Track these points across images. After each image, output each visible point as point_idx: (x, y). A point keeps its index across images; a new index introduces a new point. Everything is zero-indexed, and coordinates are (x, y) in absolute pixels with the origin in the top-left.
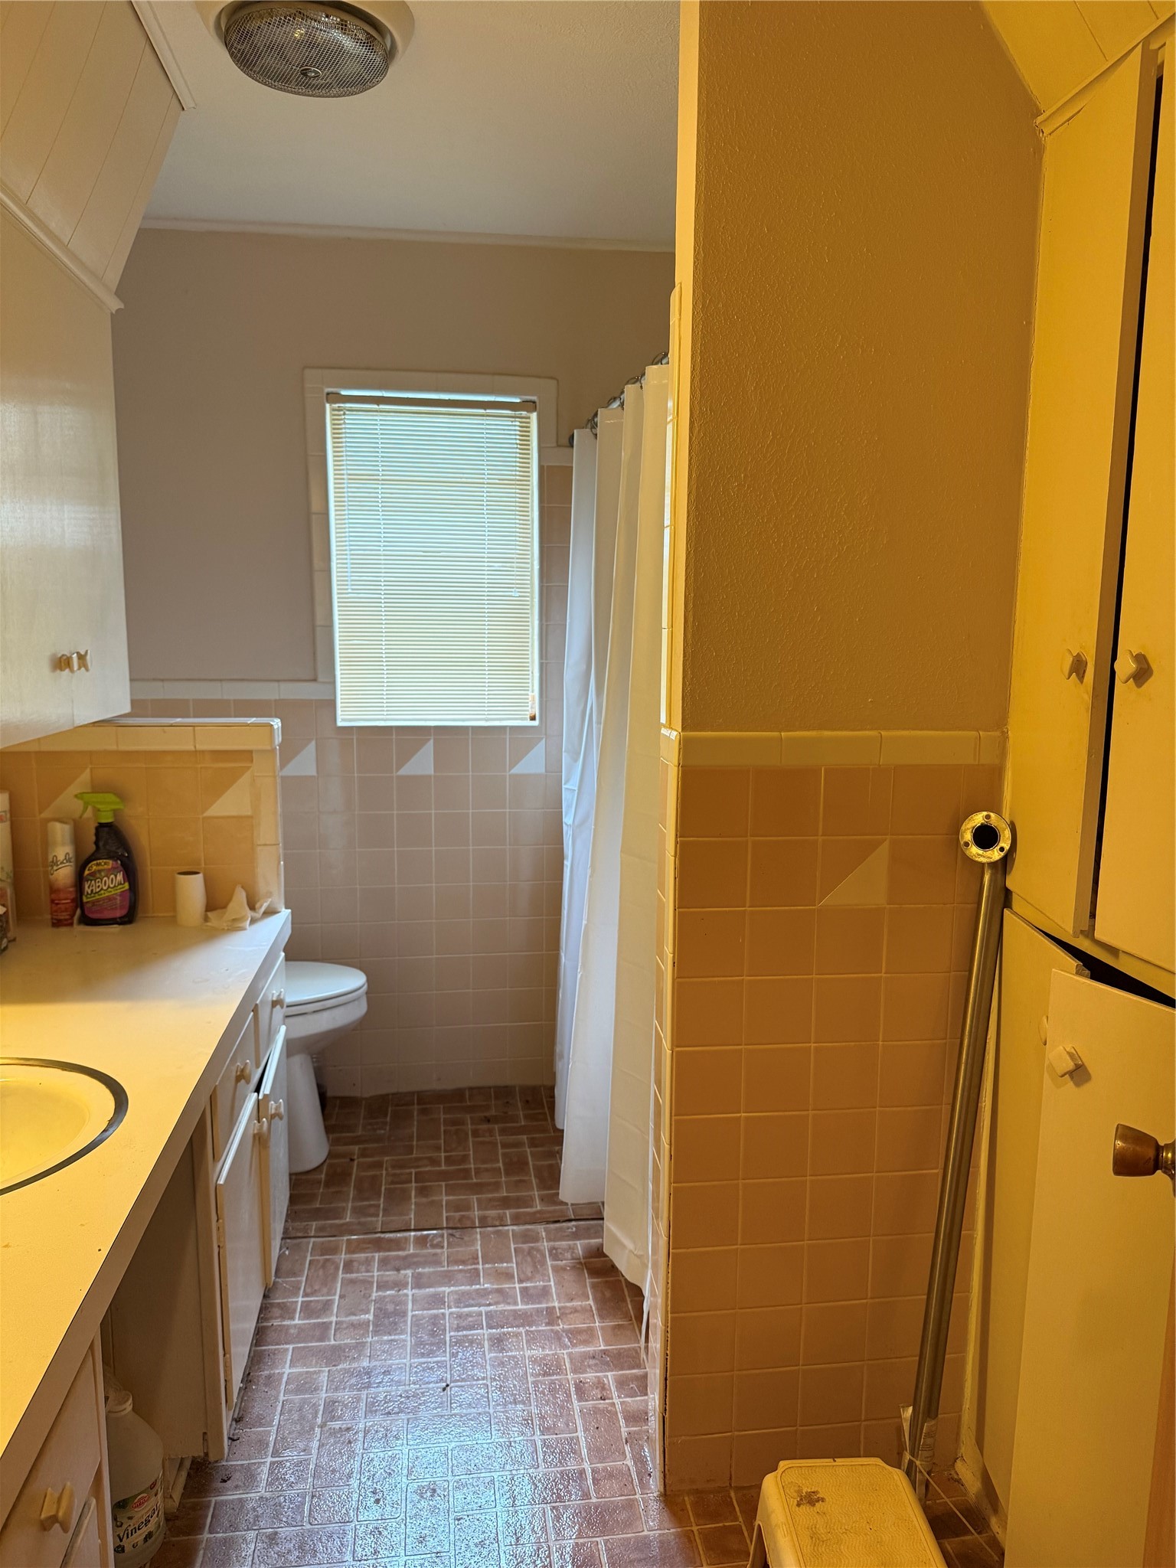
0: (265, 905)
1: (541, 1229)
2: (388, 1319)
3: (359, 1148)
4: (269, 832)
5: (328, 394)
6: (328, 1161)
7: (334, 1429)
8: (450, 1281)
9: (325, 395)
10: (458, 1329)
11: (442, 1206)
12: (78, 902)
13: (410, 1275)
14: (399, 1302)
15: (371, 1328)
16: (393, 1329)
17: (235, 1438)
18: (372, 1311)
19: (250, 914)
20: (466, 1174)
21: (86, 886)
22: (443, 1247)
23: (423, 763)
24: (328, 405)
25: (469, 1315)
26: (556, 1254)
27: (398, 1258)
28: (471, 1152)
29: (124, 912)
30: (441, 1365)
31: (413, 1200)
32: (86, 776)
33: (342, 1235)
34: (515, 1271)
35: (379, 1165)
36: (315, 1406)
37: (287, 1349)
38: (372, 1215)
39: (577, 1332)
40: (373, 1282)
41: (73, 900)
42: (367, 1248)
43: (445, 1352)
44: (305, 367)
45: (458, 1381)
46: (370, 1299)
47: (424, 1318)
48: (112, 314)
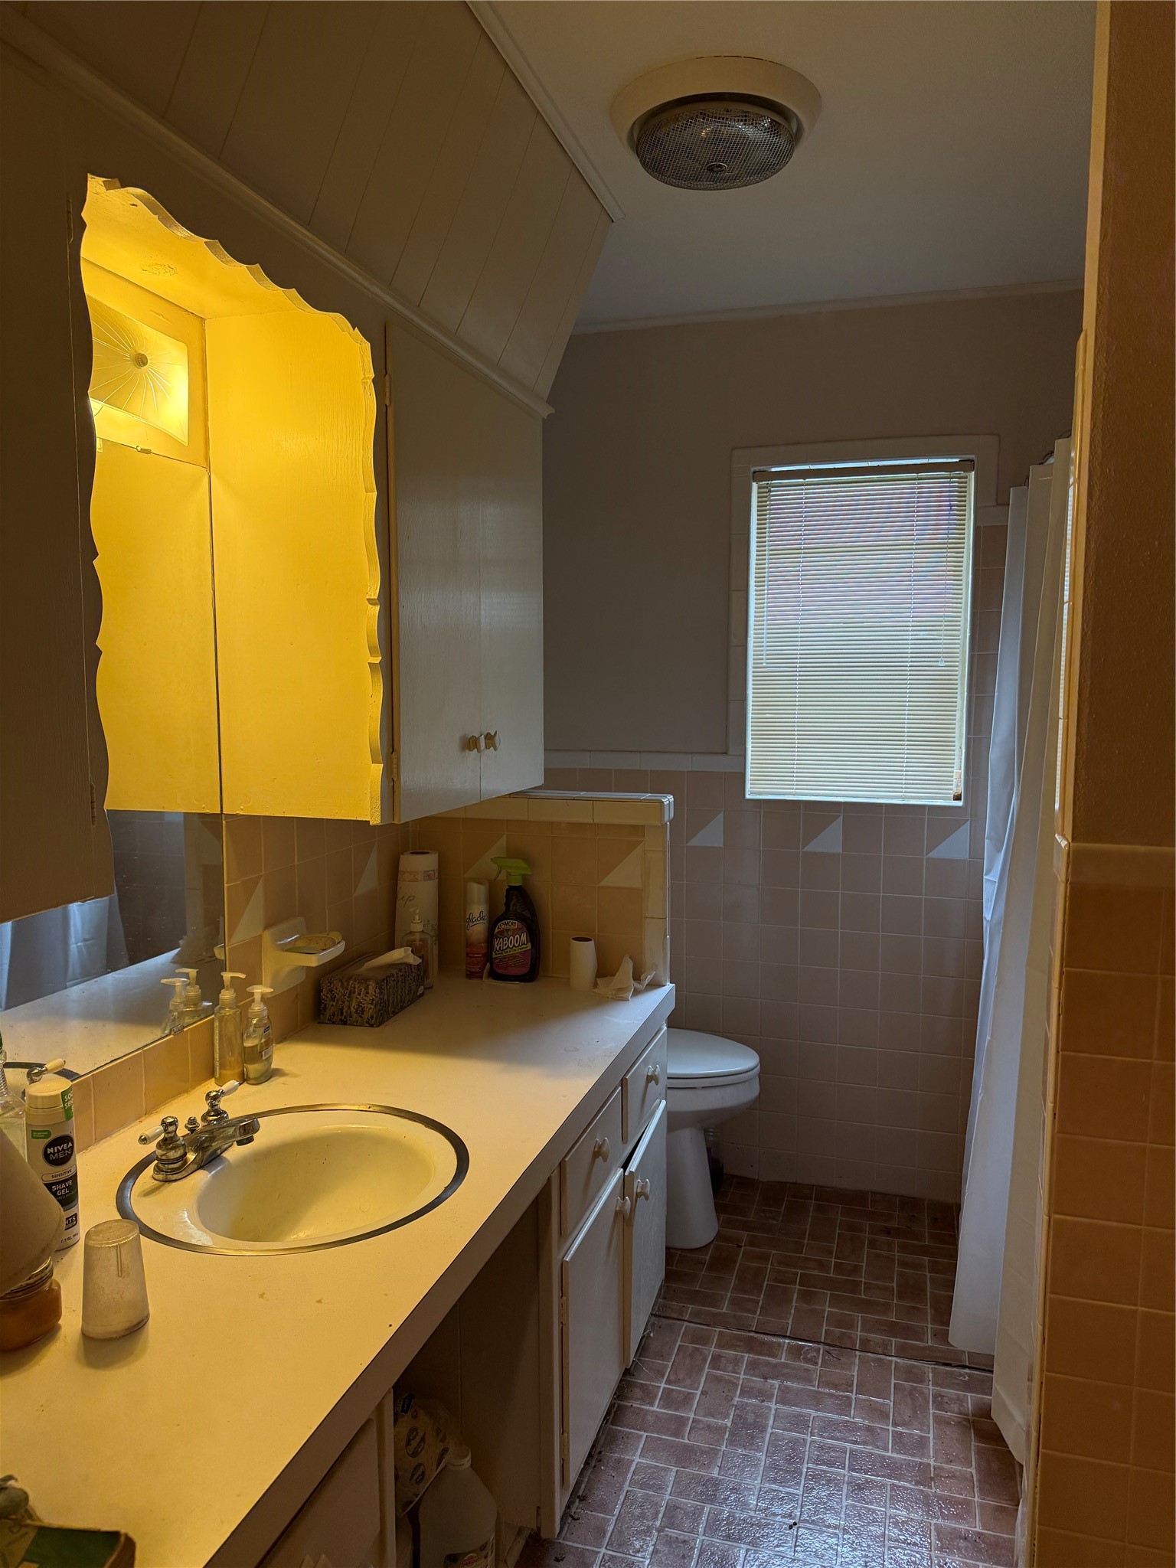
0: (649, 977)
1: (928, 1368)
2: (747, 1430)
3: (748, 1235)
4: (658, 905)
5: (755, 472)
6: (715, 1242)
7: (671, 1537)
8: (818, 1404)
9: (751, 475)
10: (818, 1461)
11: (824, 1317)
12: (488, 956)
13: (777, 1387)
14: (761, 1415)
15: (727, 1436)
16: (750, 1442)
17: (576, 1516)
18: (731, 1417)
19: (633, 984)
20: (854, 1286)
21: (496, 943)
22: (816, 1363)
23: (830, 840)
24: (755, 486)
25: (832, 1448)
26: (941, 1403)
27: (768, 1363)
28: (864, 1265)
29: (526, 970)
30: (792, 1497)
31: (794, 1304)
32: (503, 841)
33: (715, 1325)
34: (892, 1410)
35: (764, 1258)
36: (656, 1505)
37: (641, 1436)
38: (748, 1311)
39: (950, 1502)
40: (737, 1385)
41: (484, 955)
42: (737, 1346)
43: (798, 1484)
44: (733, 449)
45: (807, 1521)
46: (731, 1403)
47: (784, 1439)
48: (543, 419)
